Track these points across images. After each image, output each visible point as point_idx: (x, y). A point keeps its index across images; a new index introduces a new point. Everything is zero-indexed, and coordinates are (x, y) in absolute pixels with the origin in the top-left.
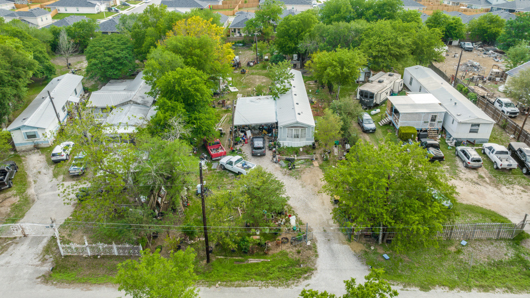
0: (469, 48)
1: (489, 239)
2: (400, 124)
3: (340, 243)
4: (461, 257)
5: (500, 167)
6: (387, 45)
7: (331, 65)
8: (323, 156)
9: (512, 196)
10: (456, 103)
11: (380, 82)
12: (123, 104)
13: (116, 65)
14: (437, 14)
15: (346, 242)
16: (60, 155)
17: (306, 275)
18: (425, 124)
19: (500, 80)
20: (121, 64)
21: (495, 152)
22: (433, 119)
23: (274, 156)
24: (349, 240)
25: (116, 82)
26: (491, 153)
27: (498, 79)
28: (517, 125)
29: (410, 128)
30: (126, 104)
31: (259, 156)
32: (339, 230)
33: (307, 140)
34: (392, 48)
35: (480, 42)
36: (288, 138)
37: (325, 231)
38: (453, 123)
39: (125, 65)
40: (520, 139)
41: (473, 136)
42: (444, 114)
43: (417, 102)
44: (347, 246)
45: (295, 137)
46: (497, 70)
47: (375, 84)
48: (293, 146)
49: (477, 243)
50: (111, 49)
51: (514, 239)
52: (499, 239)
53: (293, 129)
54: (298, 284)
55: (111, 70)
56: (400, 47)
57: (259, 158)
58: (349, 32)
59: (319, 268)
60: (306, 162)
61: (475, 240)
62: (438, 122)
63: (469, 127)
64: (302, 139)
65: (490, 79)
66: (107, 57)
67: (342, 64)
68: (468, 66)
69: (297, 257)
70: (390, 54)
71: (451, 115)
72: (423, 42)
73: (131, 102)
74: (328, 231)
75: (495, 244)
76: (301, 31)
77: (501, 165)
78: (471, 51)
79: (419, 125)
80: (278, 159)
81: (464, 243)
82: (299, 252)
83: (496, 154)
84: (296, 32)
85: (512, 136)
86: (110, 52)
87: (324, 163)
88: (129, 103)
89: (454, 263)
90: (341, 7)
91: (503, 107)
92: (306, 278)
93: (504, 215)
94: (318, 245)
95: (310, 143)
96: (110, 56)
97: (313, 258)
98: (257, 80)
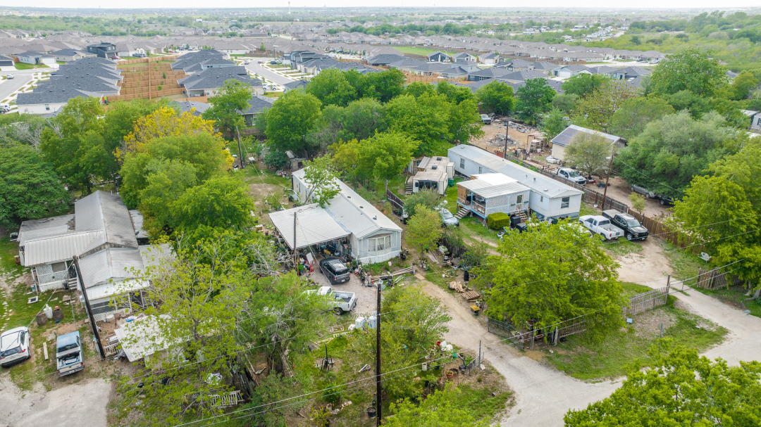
0: (487, 121)
1: (647, 311)
2: (488, 211)
3: (515, 357)
4: (637, 335)
5: (610, 238)
6: (423, 125)
7: (379, 154)
8: (421, 266)
9: (636, 264)
10: (535, 179)
11: (434, 168)
12: (92, 252)
13: (33, 196)
14: (443, 84)
15: (521, 353)
16: (17, 350)
17: (508, 402)
18: (512, 208)
19: (542, 151)
20: (42, 194)
21: (598, 224)
22: (519, 199)
23: (363, 280)
24: (522, 350)
25: (35, 223)
26: (594, 226)
27: (539, 150)
28: (597, 193)
29: (500, 214)
30: (97, 251)
31: (343, 283)
32: (503, 343)
33: (393, 250)
34: (431, 127)
35: (493, 114)
36: (370, 253)
37: (489, 348)
38: (542, 200)
39: (52, 194)
40: (605, 207)
41: (565, 211)
42: (529, 192)
43: (494, 184)
44: (524, 358)
45: (378, 249)
46: (535, 141)
47: (429, 171)
48: (377, 262)
49: (641, 317)
50: (16, 172)
51: (667, 305)
52: (656, 308)
53: (377, 239)
54: (508, 414)
55: (26, 205)
56: (436, 124)
57: (343, 286)
58: (372, 113)
59: (515, 389)
60: (406, 276)
61: (637, 315)
62: (525, 203)
63: (560, 202)
64: (388, 250)
65: (532, 151)
66: (15, 185)
67: (391, 151)
68: (502, 140)
69: (481, 386)
70: (429, 135)
71: (537, 192)
72: (459, 117)
73: (106, 246)
74: (493, 348)
75: (656, 313)
76: (305, 117)
77: (610, 236)
78: (489, 124)
79: (506, 209)
80: (370, 281)
81: (630, 320)
82: (479, 381)
83: (599, 225)
84: (299, 119)
85: (595, 206)
86: (19, 177)
87: (429, 274)
88: (102, 247)
89: (635, 343)
90: (337, 85)
91: (569, 177)
92: (511, 405)
93: (643, 284)
94: (493, 365)
95: (397, 253)
96: (20, 182)
97: (501, 381)
98: (260, 190)
